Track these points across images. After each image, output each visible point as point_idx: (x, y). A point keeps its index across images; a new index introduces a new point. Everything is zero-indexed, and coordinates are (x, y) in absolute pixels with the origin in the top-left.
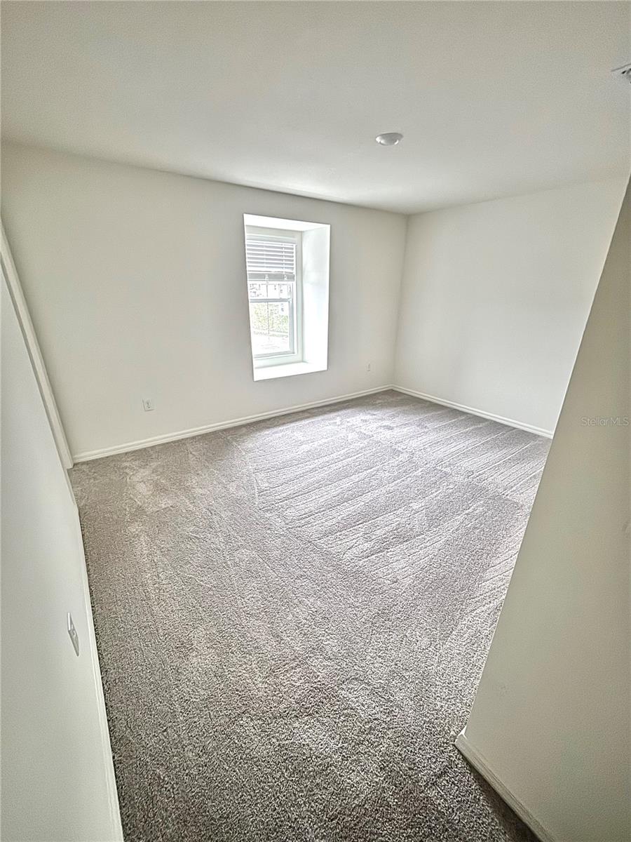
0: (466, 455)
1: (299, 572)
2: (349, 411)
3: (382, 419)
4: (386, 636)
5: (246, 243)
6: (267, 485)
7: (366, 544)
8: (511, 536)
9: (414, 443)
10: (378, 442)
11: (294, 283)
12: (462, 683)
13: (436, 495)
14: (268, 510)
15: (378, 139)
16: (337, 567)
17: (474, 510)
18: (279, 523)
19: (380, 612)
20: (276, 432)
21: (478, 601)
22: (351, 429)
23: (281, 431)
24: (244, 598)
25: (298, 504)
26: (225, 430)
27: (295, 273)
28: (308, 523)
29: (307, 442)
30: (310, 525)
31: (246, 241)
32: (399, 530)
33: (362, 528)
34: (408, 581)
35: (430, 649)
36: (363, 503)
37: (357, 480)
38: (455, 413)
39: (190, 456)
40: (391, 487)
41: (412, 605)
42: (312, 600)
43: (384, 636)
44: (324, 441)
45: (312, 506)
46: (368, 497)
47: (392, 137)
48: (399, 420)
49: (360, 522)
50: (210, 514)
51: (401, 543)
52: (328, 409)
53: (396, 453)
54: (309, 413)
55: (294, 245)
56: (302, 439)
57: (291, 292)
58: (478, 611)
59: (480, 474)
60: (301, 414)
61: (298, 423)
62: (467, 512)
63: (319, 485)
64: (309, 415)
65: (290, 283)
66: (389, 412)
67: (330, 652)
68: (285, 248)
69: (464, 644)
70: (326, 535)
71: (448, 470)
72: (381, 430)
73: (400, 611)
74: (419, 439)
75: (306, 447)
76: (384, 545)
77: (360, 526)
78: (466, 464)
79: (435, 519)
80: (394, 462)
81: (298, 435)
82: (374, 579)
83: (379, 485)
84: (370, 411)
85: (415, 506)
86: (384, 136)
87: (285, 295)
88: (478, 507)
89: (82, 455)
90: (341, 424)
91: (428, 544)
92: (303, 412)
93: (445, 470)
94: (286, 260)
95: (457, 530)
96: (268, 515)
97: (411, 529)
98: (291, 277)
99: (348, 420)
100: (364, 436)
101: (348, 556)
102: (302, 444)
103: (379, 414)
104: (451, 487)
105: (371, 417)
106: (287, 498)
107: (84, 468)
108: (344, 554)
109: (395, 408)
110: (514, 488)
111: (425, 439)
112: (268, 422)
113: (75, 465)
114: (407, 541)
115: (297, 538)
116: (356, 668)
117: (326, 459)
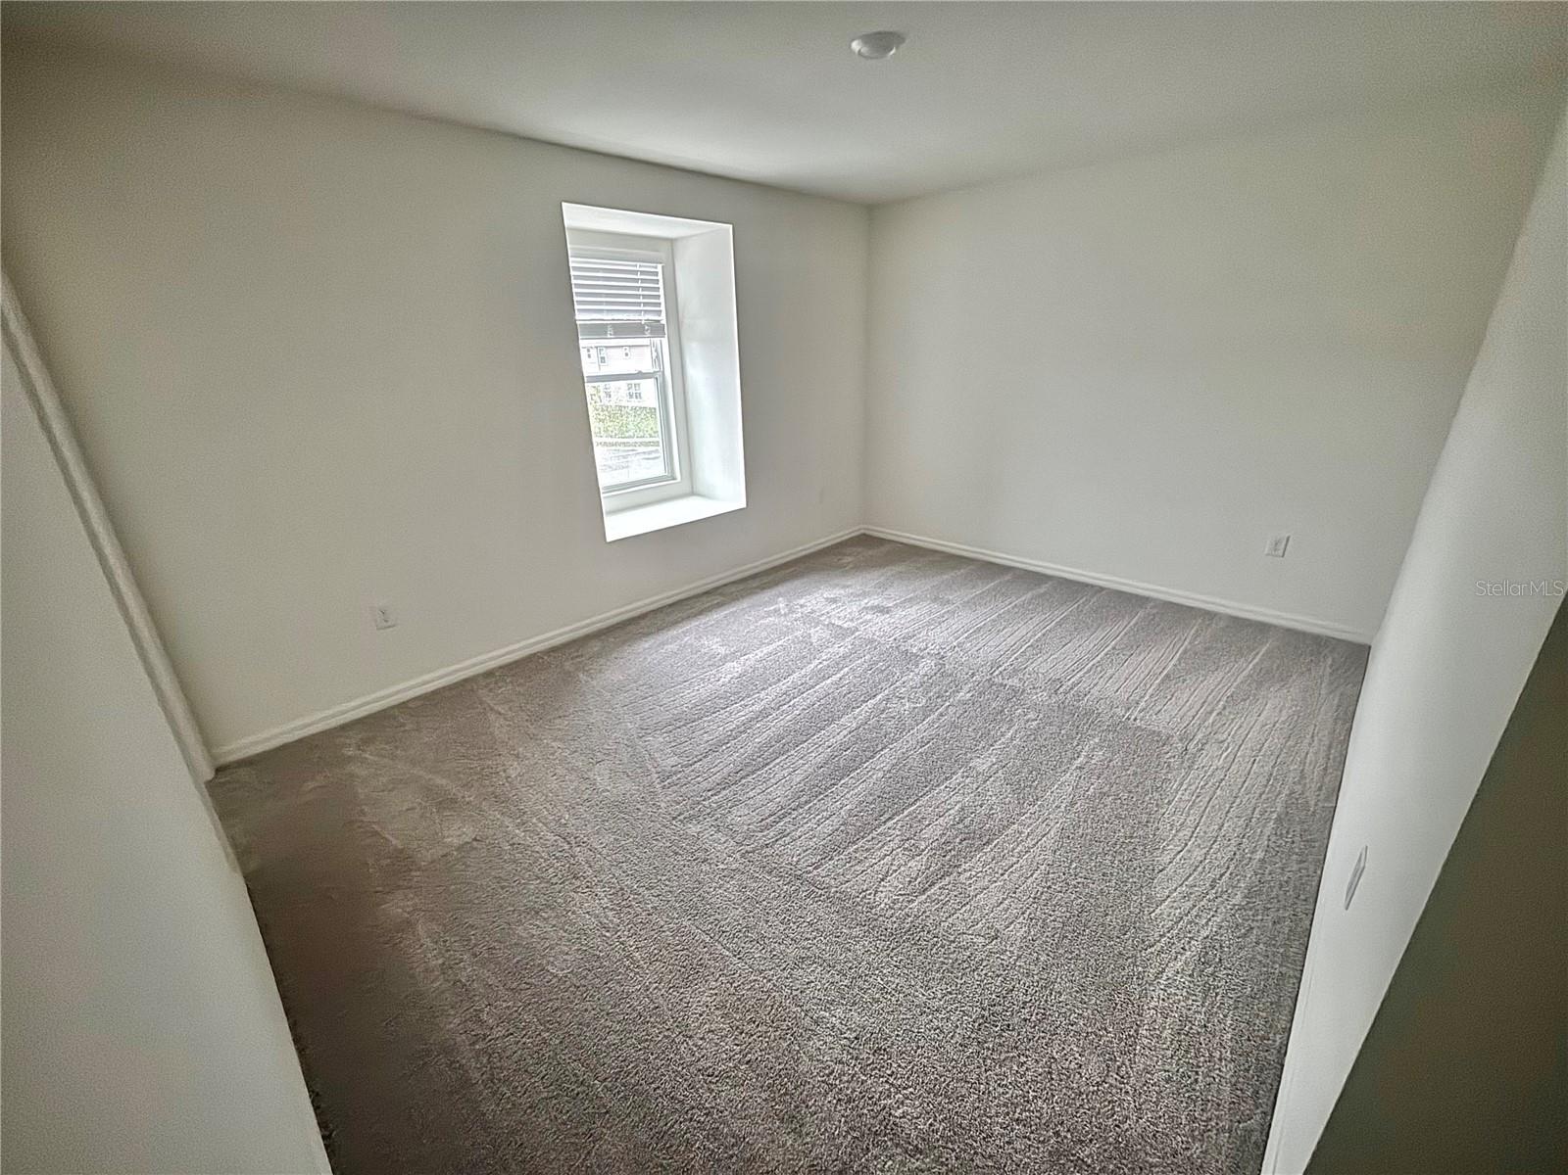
0: (1037, 648)
1: (792, 952)
2: (797, 583)
3: (865, 594)
4: (1015, 1068)
5: (571, 265)
6: (673, 760)
7: (912, 863)
8: (1169, 803)
9: (938, 637)
10: (872, 641)
11: (665, 341)
12: (1196, 1149)
13: (1009, 735)
14: (690, 818)
15: (856, 46)
16: (870, 925)
17: (1089, 757)
18: (720, 845)
19: (986, 1014)
20: (663, 644)
21: (1161, 951)
22: (811, 619)
23: (675, 638)
24: (691, 1037)
25: (751, 794)
26: (554, 650)
27: (664, 322)
28: (783, 834)
29: (733, 656)
30: (787, 839)
31: (570, 259)
32: (967, 822)
33: (894, 827)
34: (1018, 931)
35: (1110, 1080)
36: (880, 774)
37: (854, 725)
38: (989, 569)
39: (492, 717)
40: (922, 730)
41: (1042, 983)
42: (839, 1013)
43: (1011, 1069)
44: (766, 650)
45: (780, 794)
46: (885, 760)
47: (882, 42)
48: (896, 593)
49: (887, 816)
50: (567, 847)
51: (979, 849)
52: (755, 583)
53: (911, 659)
54: (721, 594)
55: (660, 266)
56: (722, 651)
57: (657, 360)
58: (1169, 972)
59: (1075, 685)
60: (704, 599)
61: (704, 620)
62: (1077, 763)
63: (783, 745)
64: (720, 599)
65: (657, 340)
66: (873, 578)
67: (914, 1134)
68: (642, 273)
69: (1169, 1053)
70: (827, 856)
71: (1014, 682)
72: (869, 617)
73: (1025, 1003)
74: (944, 625)
75: (734, 668)
76: (949, 857)
77: (889, 824)
78: (1043, 666)
79: (1025, 786)
80: (913, 677)
81: (714, 645)
82: (952, 938)
83: (902, 729)
84: (836, 581)
85: (981, 764)
86: (867, 39)
87: (647, 366)
88: (1093, 751)
89: (233, 746)
90: (791, 611)
91: (1030, 843)
92: (707, 593)
93: (1010, 682)
94: (644, 296)
95: (1072, 804)
96: (693, 829)
97: (989, 816)
98: (656, 329)
99: (802, 601)
100: (842, 633)
101: (883, 898)
102: (724, 659)
103: (856, 583)
104: (1031, 715)
105: (842, 592)
106: (724, 785)
107: (243, 774)
108: (876, 892)
109: (883, 571)
110: (1142, 704)
111: (955, 624)
112: (643, 623)
113: (220, 770)
114: (988, 843)
115: (770, 873)
116: (978, 1161)
117: (783, 686)
